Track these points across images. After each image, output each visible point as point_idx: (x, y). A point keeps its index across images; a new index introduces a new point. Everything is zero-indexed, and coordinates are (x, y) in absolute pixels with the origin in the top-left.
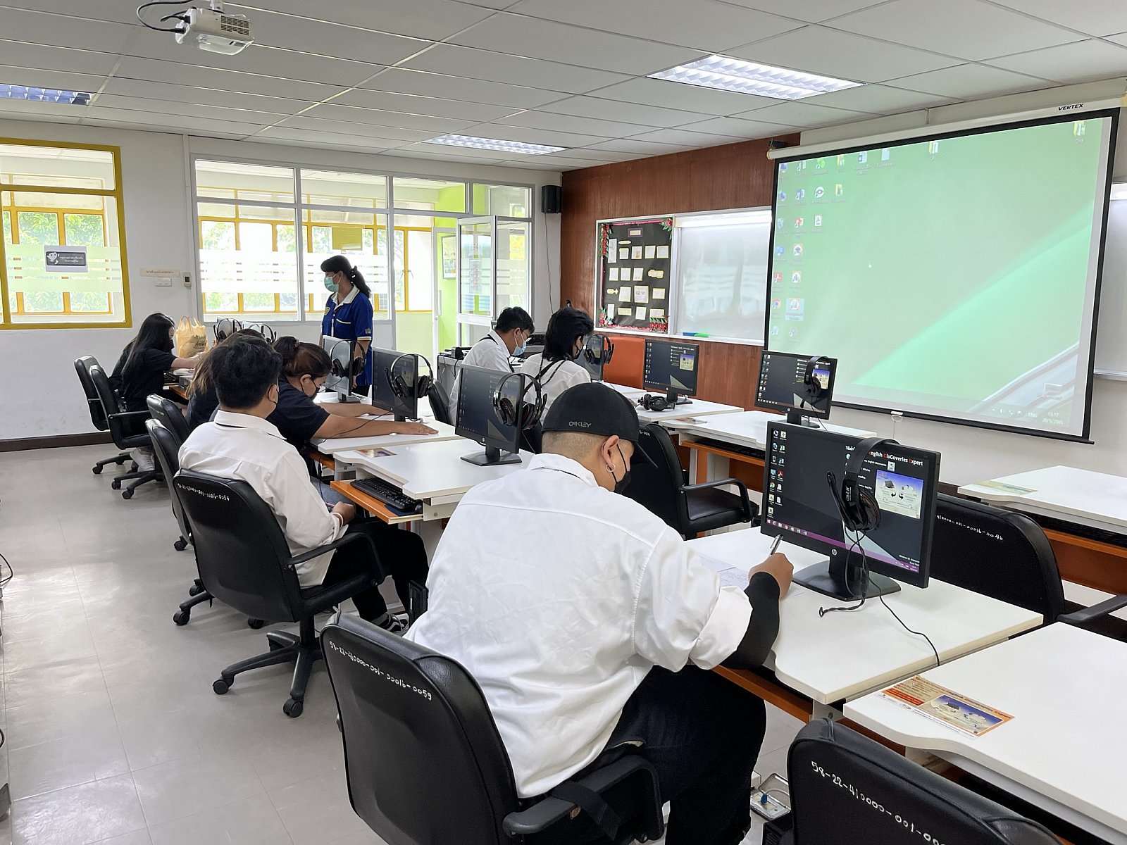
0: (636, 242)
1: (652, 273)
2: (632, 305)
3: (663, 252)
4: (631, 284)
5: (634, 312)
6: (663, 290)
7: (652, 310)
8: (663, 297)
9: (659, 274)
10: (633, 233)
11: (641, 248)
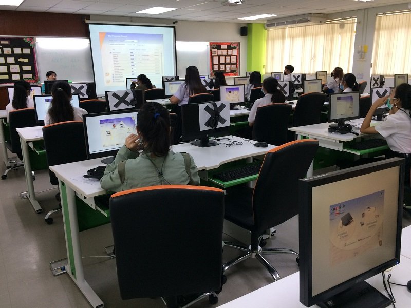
0: (6, 46)
1: (21, 60)
2: (9, 74)
3: (27, 51)
4: (7, 64)
5: (10, 77)
6: (30, 67)
7: (23, 75)
8: (31, 69)
9: (26, 60)
10: (2, 42)
11: (10, 49)
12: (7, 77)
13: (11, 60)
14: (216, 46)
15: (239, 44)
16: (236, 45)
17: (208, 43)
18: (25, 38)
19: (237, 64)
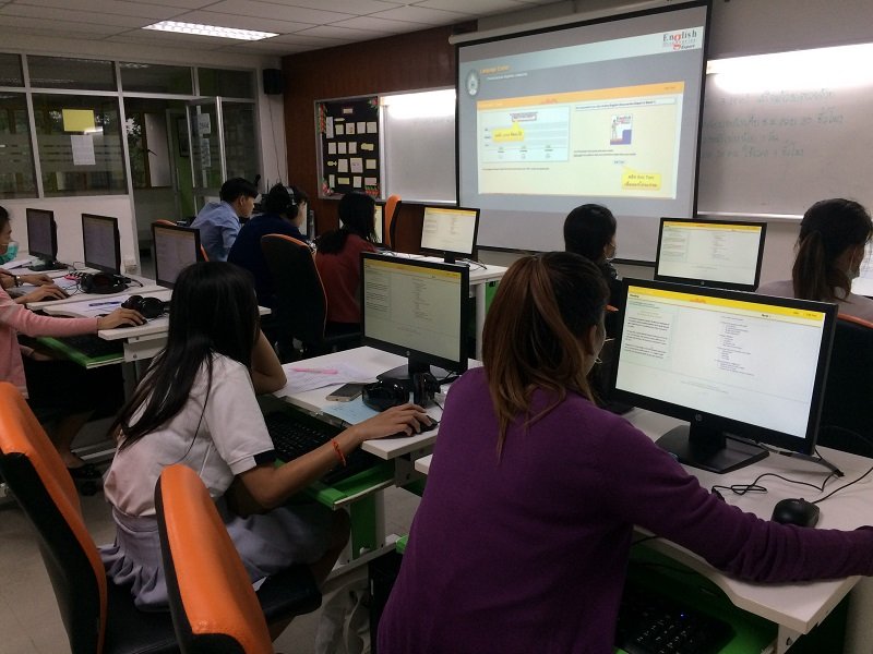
0: (349, 119)
1: (364, 146)
2: (350, 175)
3: (371, 127)
4: (347, 156)
5: (352, 181)
6: (374, 161)
7: (366, 179)
8: (374, 167)
9: (370, 147)
10: (346, 111)
11: (353, 124)
12: (346, 181)
13: (353, 147)
18: (371, 99)
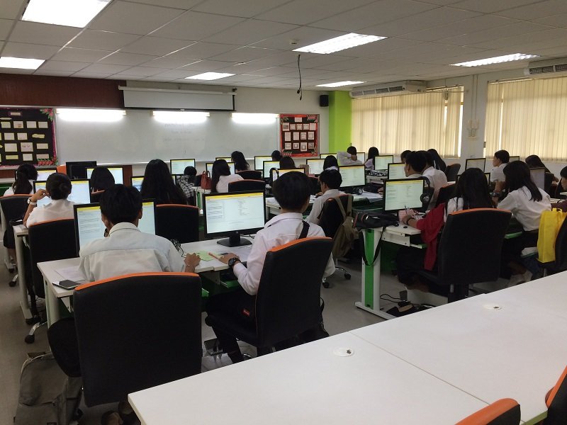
0: (17, 118)
1: (35, 136)
2: (20, 153)
3: (44, 125)
4: (18, 142)
5: (21, 157)
6: (47, 145)
7: (37, 155)
8: (47, 148)
9: (42, 136)
10: (12, 114)
11: (22, 123)
12: (16, 157)
13: (23, 136)
14: (288, 119)
15: (317, 116)
16: (314, 118)
17: (277, 116)
18: (42, 109)
19: (315, 141)
